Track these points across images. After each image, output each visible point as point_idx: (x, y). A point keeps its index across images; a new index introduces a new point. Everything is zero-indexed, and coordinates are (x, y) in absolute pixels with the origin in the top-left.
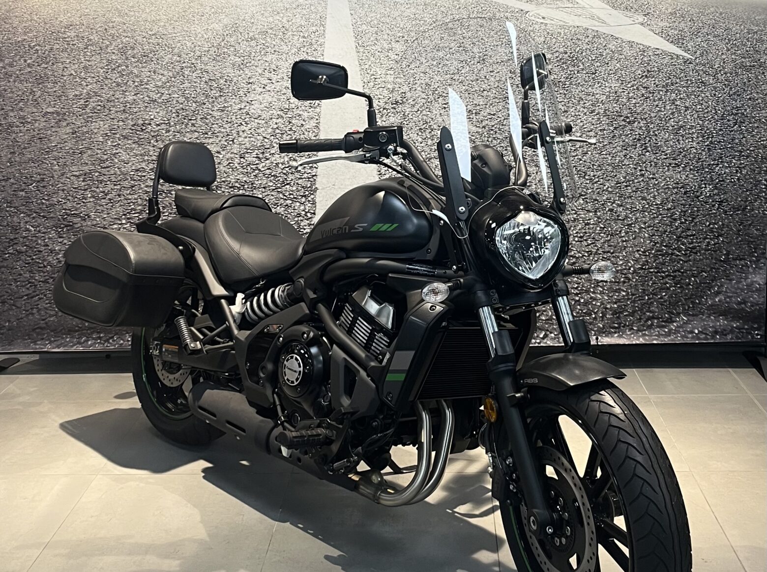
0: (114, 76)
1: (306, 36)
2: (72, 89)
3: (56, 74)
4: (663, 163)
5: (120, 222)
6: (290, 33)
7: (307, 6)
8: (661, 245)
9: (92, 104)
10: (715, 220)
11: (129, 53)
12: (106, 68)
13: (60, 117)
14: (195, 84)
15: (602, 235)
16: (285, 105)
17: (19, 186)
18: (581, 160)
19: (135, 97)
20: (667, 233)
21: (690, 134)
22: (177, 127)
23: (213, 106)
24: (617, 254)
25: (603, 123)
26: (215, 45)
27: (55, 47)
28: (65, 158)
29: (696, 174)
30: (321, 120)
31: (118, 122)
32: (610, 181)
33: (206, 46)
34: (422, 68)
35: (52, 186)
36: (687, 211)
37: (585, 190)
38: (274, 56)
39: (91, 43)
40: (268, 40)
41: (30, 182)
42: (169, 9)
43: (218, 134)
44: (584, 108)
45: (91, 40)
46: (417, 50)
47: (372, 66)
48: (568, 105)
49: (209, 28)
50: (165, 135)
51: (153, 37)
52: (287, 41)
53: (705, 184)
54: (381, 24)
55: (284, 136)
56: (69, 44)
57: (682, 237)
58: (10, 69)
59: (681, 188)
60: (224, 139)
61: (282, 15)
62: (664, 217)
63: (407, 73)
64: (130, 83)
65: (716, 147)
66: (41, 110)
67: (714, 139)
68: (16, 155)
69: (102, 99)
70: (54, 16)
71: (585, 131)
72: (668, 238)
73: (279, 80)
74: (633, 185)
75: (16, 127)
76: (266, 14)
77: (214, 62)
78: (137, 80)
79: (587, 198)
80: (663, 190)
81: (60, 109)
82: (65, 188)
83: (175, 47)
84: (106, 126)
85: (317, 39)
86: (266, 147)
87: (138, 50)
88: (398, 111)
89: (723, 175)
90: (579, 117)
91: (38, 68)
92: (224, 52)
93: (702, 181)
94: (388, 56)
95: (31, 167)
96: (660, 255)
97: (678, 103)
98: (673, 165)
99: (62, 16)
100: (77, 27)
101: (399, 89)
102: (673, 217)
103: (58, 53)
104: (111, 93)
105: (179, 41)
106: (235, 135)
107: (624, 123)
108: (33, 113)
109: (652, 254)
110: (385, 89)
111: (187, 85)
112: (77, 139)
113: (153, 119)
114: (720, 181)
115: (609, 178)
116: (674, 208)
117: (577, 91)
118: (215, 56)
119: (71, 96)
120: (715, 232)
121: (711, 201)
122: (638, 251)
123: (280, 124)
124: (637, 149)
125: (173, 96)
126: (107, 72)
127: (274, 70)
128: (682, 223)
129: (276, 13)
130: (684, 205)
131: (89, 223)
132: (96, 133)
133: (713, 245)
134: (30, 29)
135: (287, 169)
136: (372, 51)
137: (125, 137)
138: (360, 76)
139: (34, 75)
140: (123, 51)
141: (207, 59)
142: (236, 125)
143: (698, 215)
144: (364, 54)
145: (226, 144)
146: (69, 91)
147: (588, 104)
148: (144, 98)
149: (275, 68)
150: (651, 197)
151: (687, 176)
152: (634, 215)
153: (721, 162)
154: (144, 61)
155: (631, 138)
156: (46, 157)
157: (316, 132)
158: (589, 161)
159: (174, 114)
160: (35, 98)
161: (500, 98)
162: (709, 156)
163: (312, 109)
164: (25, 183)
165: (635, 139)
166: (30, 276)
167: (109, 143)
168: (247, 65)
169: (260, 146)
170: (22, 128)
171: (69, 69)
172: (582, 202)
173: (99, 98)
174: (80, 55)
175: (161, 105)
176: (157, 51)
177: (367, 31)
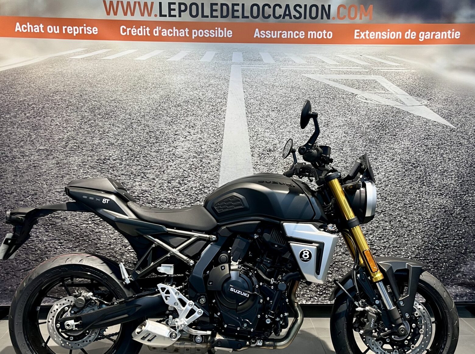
0: (86, 127)
1: (214, 105)
2: (57, 134)
3: (46, 124)
4: (433, 193)
5: (87, 223)
6: (204, 103)
7: (216, 85)
8: (428, 243)
9: (70, 144)
10: (461, 228)
11: (96, 112)
12: (81, 121)
13: (49, 153)
14: (140, 134)
15: (393, 236)
16: (199, 150)
17: (19, 198)
18: (384, 190)
19: (99, 141)
20: (432, 236)
21: (451, 175)
22: (127, 161)
23: (151, 149)
24: (401, 248)
25: (399, 167)
26: (154, 108)
27: (46, 106)
28: (51, 180)
29: (452, 200)
30: (222, 160)
31: (88, 157)
32: (400, 203)
33: (148, 109)
34: (288, 129)
35: (42, 198)
36: (445, 222)
37: (385, 208)
38: (192, 117)
39: (71, 104)
40: (189, 107)
41: (27, 195)
42: (124, 84)
43: (154, 167)
44: (388, 157)
45: (71, 102)
46: (285, 117)
47: (256, 126)
48: (378, 155)
49: (151, 97)
50: (119, 167)
51: (113, 102)
52: (201, 108)
53: (457, 206)
54: (263, 99)
55: (197, 170)
56: (56, 104)
57: (441, 239)
58: (14, 119)
59: (442, 209)
60: (158, 170)
61: (199, 91)
62: (431, 226)
63: (278, 131)
64: (97, 132)
65: (465, 184)
66: (35, 148)
67: (465, 179)
68: (18, 177)
69: (77, 142)
70: (46, 84)
71: (387, 171)
72: (432, 239)
73: (195, 133)
74: (414, 206)
75: (18, 158)
76: (189, 90)
77: (153, 120)
78: (102, 130)
79: (385, 213)
80: (432, 210)
81: (48, 147)
82: (50, 199)
83: (128, 109)
84: (80, 160)
85: (221, 107)
86: (185, 176)
87: (103, 109)
88: (271, 156)
89: (468, 201)
90: (384, 163)
91: (34, 119)
92: (160, 114)
93: (455, 204)
94: (266, 120)
95: (28, 185)
96: (427, 249)
97: (444, 156)
98: (439, 194)
99: (51, 85)
100: (62, 93)
101: (272, 142)
102: (437, 226)
103: (48, 110)
104: (83, 138)
105: (130, 105)
106: (165, 168)
107: (411, 167)
108: (30, 149)
109: (422, 248)
110: (263, 141)
111: (134, 134)
112: (60, 167)
113: (111, 156)
114: (466, 205)
115: (400, 201)
116: (438, 221)
117: (384, 146)
118: (154, 116)
119: (57, 139)
120: (460, 236)
121: (459, 216)
122: (414, 246)
123: (195, 162)
124: (418, 184)
125: (125, 141)
126: (81, 124)
127: (192, 127)
128: (441, 230)
129: (195, 89)
130: (443, 219)
131: (67, 223)
132: (72, 164)
133: (459, 243)
134: (29, 93)
135: (198, 191)
136: (257, 116)
137: (92, 168)
138: (248, 133)
139: (31, 124)
140: (92, 111)
141: (148, 118)
142: (166, 162)
143: (451, 225)
144: (251, 118)
145: (159, 173)
146: (55, 136)
147: (390, 155)
148: (105, 142)
149: (193, 125)
150: (424, 214)
151: (447, 201)
152: (413, 224)
153: (468, 193)
154: (106, 117)
155: (415, 177)
156: (39, 179)
157: (218, 167)
158: (389, 191)
159: (125, 153)
160: (31, 140)
161: (337, 149)
162: (461, 189)
163: (216, 153)
164: (24, 196)
165: (417, 178)
166: (26, 257)
167: (82, 171)
168: (175, 123)
169: (181, 176)
170: (22, 159)
171: (56, 121)
172: (382, 216)
173: (75, 141)
174: (63, 112)
175: (117, 147)
176: (115, 111)
177: (254, 103)
